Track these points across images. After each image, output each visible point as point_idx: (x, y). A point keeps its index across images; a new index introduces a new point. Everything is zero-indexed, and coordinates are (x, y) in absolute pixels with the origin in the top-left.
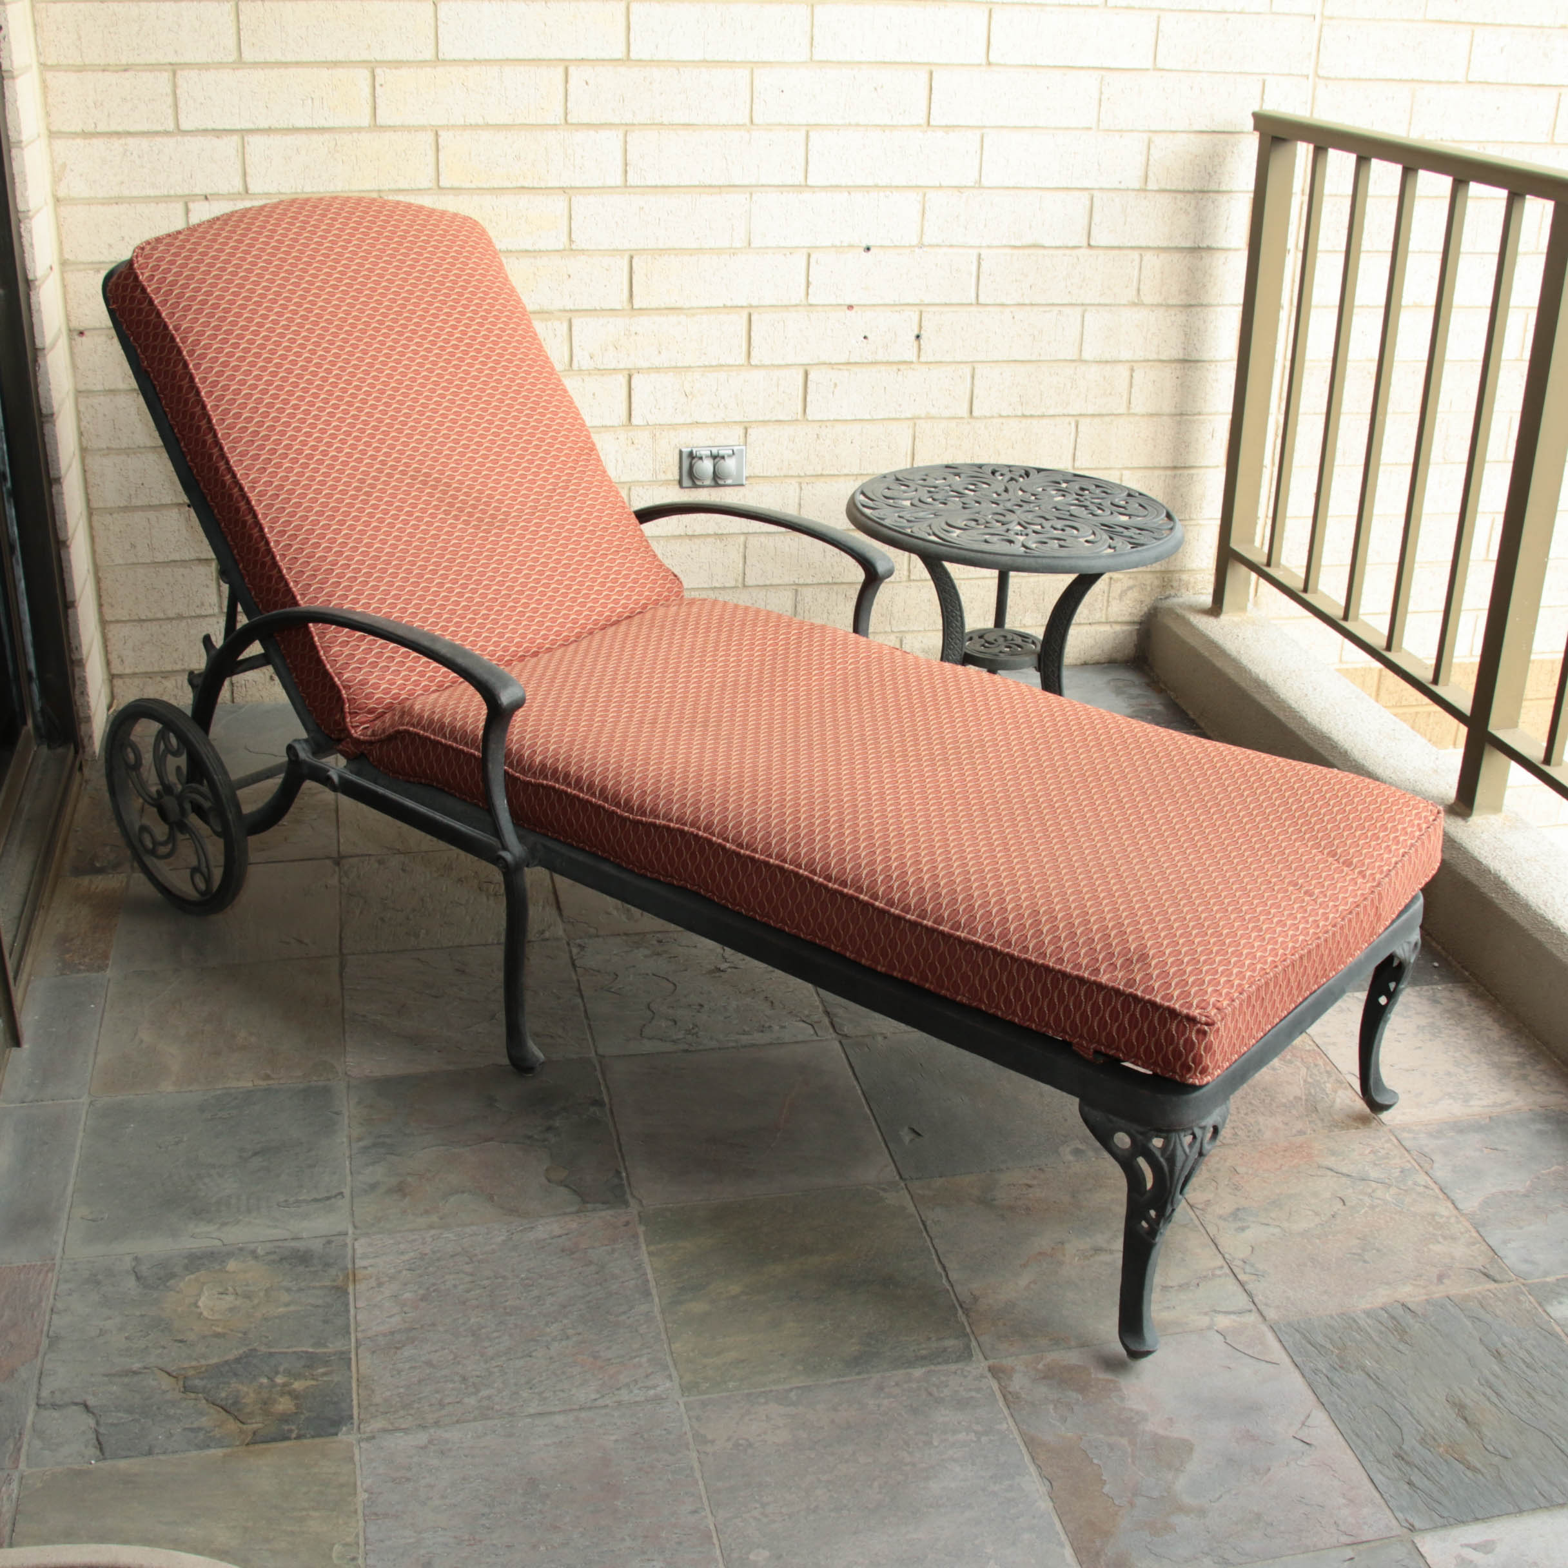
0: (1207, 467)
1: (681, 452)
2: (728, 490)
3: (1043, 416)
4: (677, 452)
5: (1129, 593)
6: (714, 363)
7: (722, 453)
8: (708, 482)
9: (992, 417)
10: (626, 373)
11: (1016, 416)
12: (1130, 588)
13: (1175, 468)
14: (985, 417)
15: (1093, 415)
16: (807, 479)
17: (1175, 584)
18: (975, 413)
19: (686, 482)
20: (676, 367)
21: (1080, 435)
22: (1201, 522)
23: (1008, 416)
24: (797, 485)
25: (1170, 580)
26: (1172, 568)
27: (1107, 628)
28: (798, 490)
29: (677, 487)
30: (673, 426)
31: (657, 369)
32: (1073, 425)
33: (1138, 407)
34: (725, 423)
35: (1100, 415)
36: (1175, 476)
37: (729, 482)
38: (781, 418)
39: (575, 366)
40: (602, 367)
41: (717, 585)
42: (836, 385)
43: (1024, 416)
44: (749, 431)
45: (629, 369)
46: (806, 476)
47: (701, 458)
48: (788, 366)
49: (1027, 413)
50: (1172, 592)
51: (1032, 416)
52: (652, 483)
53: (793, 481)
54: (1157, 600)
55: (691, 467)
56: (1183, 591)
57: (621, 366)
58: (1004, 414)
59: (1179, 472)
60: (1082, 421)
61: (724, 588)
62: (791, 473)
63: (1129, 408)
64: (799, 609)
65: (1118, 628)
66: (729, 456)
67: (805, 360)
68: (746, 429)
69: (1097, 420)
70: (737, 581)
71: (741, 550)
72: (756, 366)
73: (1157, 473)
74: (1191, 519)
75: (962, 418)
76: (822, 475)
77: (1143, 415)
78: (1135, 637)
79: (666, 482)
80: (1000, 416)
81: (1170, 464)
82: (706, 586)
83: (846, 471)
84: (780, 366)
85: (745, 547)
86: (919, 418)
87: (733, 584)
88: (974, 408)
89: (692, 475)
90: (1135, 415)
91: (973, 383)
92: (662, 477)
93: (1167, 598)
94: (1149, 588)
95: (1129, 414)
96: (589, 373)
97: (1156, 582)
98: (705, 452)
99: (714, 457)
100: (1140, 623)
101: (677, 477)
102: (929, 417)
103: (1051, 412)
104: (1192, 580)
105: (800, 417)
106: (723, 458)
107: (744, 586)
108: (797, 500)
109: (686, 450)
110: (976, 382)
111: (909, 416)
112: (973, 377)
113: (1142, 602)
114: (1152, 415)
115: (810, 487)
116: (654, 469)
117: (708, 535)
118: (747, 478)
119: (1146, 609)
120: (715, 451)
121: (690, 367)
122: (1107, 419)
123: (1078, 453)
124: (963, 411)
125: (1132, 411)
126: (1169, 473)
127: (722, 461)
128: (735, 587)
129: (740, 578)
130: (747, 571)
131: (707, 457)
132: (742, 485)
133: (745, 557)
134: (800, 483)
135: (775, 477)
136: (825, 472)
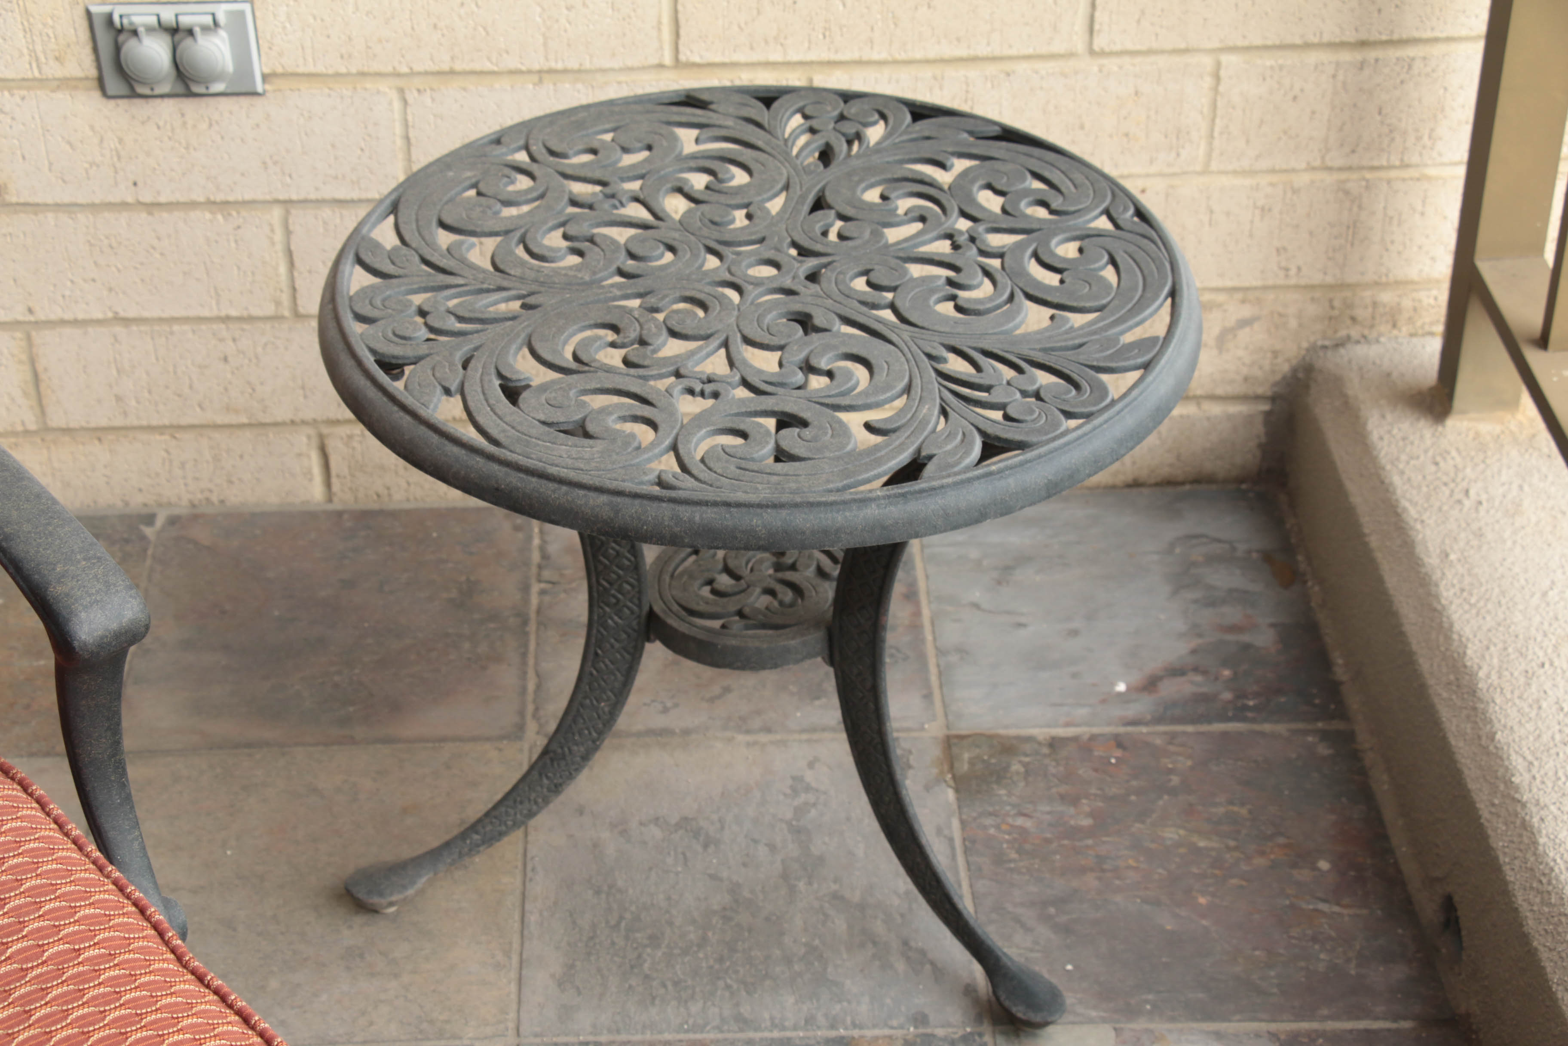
0: (1449, 39)
1: (87, 17)
2: (220, 105)
4: (80, 12)
5: (1244, 335)
7: (188, 21)
8: (170, 85)
12: (1244, 323)
13: (1363, 44)
16: (417, 82)
17: (1362, 313)
19: (114, 84)
22: (1431, 172)
24: (394, 95)
25: (1348, 305)
26: (1352, 278)
28: (397, 105)
29: (97, 94)
36: (1362, 66)
41: (234, 313)
46: (412, 74)
47: (138, 33)
50: (1355, 333)
52: (27, 83)
53: (384, 86)
54: (1313, 348)
55: (117, 49)
56: (1384, 328)
59: (1372, 54)
61: (251, 319)
62: (375, 67)
66: (205, 29)
70: (278, 303)
71: (279, 236)
73: (1312, 57)
74: (1405, 166)
76: (452, 72)
78: (1259, 428)
79: (66, 83)
81: (1350, 36)
82: (206, 313)
83: (512, 63)
85: (288, 232)
87: (269, 310)
92: (53, 70)
93: (1340, 344)
94: (1293, 323)
97: (1312, 310)
98: (143, 20)
99: (169, 32)
100: (1273, 399)
101: (93, 72)
104: (1407, 303)
106: (190, 32)
108: (398, 130)
109: (97, 12)
113: (1275, 354)
115: (427, 99)
116: (33, 52)
117: (193, 205)
118: (265, 78)
119: (1286, 368)
120: (166, 18)
126: (1346, 56)
127: (188, 41)
128: (277, 318)
129: (285, 298)
130: (298, 284)
131: (150, 30)
132: (255, 94)
133: (290, 254)
134: (401, 91)
135: (337, 75)
136: (458, 67)
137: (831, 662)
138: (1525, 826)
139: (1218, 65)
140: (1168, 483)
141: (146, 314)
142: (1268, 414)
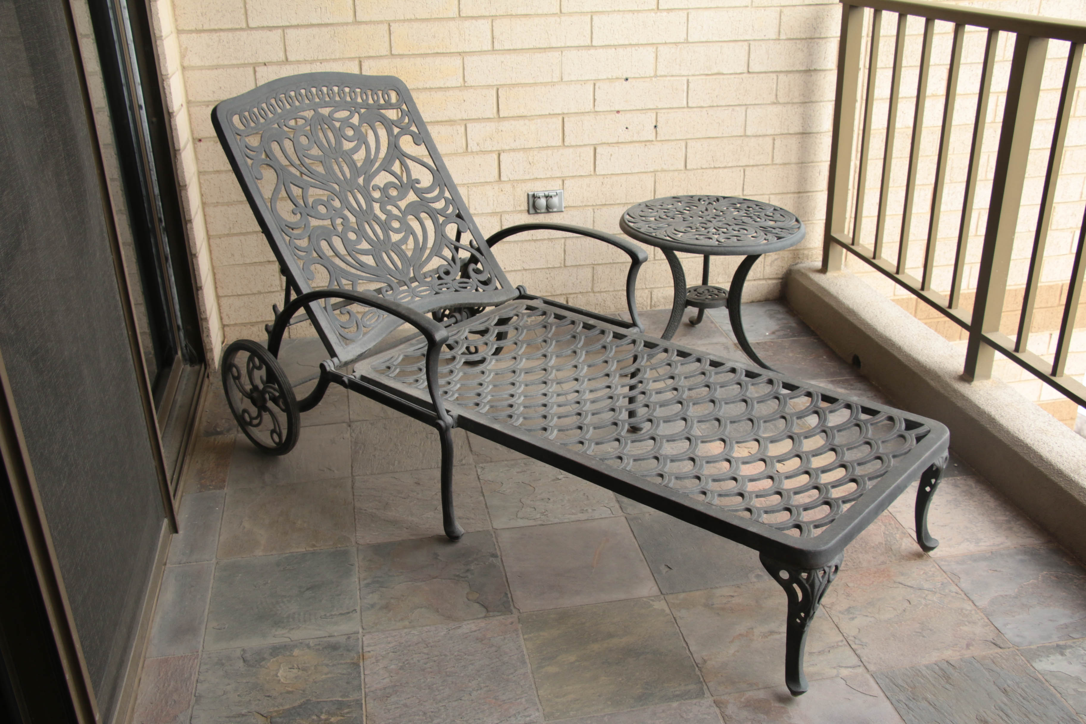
0: (817, 191)
1: (528, 195)
2: (554, 214)
3: (725, 167)
4: (526, 195)
5: (776, 262)
6: (545, 145)
7: (551, 194)
8: (543, 210)
9: (697, 169)
10: (497, 153)
11: (711, 168)
12: (776, 259)
13: (799, 192)
14: (694, 169)
15: (753, 166)
16: (597, 207)
17: (801, 256)
18: (688, 168)
19: (532, 211)
20: (524, 149)
21: (746, 177)
22: (814, 222)
23: (706, 168)
24: (592, 211)
25: (798, 255)
26: (798, 248)
27: (764, 282)
28: (592, 213)
29: (527, 213)
30: (524, 181)
31: (514, 150)
32: (742, 171)
33: (778, 160)
34: (552, 178)
35: (757, 165)
36: (799, 197)
37: (555, 210)
38: (582, 174)
39: (469, 150)
40: (484, 150)
41: (551, 266)
42: (611, 155)
43: (715, 168)
44: (565, 182)
45: (499, 151)
46: (597, 205)
47: (539, 198)
48: (585, 145)
49: (717, 166)
50: (799, 261)
51: (719, 168)
52: (512, 212)
53: (590, 209)
54: (791, 265)
55: (534, 202)
56: (805, 260)
57: (494, 149)
58: (704, 167)
59: (801, 195)
60: (748, 169)
61: (554, 268)
62: (589, 204)
63: (773, 160)
64: (595, 277)
65: (770, 282)
66: (555, 196)
67: (594, 143)
68: (563, 181)
69: (755, 168)
70: (561, 264)
71: (563, 247)
72: (568, 146)
73: (789, 195)
74: (809, 220)
75: (681, 170)
76: (605, 205)
77: (781, 164)
78: (779, 286)
79: (521, 212)
80: (702, 168)
81: (797, 191)
82: (544, 267)
83: (618, 202)
84: (580, 146)
85: (565, 245)
86: (657, 171)
87: (559, 265)
88: (688, 165)
89: (534, 207)
90: (776, 164)
91: (686, 151)
92: (519, 208)
93: (796, 264)
94: (786, 259)
95: (773, 164)
96: (477, 153)
97: (790, 256)
98: (541, 194)
99: (547, 197)
100: (782, 279)
101: (527, 208)
102: (663, 171)
103: (730, 165)
104: (810, 254)
105: (592, 173)
106: (551, 197)
107: (565, 266)
108: (592, 219)
109: (531, 193)
110: (688, 150)
111: (652, 170)
112: (686, 148)
113: (783, 267)
114: (785, 164)
115: (599, 211)
116: (514, 205)
117: (545, 239)
118: (565, 207)
119: (785, 271)
120: (547, 193)
121: (532, 148)
122: (761, 167)
123: (745, 187)
124: (682, 166)
125: (774, 162)
126: (796, 195)
127: (551, 199)
128: (560, 267)
129: (563, 262)
130: (566, 258)
131: (542, 197)
132: (562, 211)
133: (565, 251)
134: (593, 209)
135: (580, 206)
136: (607, 203)
137: (727, 307)
138: (874, 329)
139: (770, 198)
140: (759, 301)
141: (531, 268)
142: (781, 282)
